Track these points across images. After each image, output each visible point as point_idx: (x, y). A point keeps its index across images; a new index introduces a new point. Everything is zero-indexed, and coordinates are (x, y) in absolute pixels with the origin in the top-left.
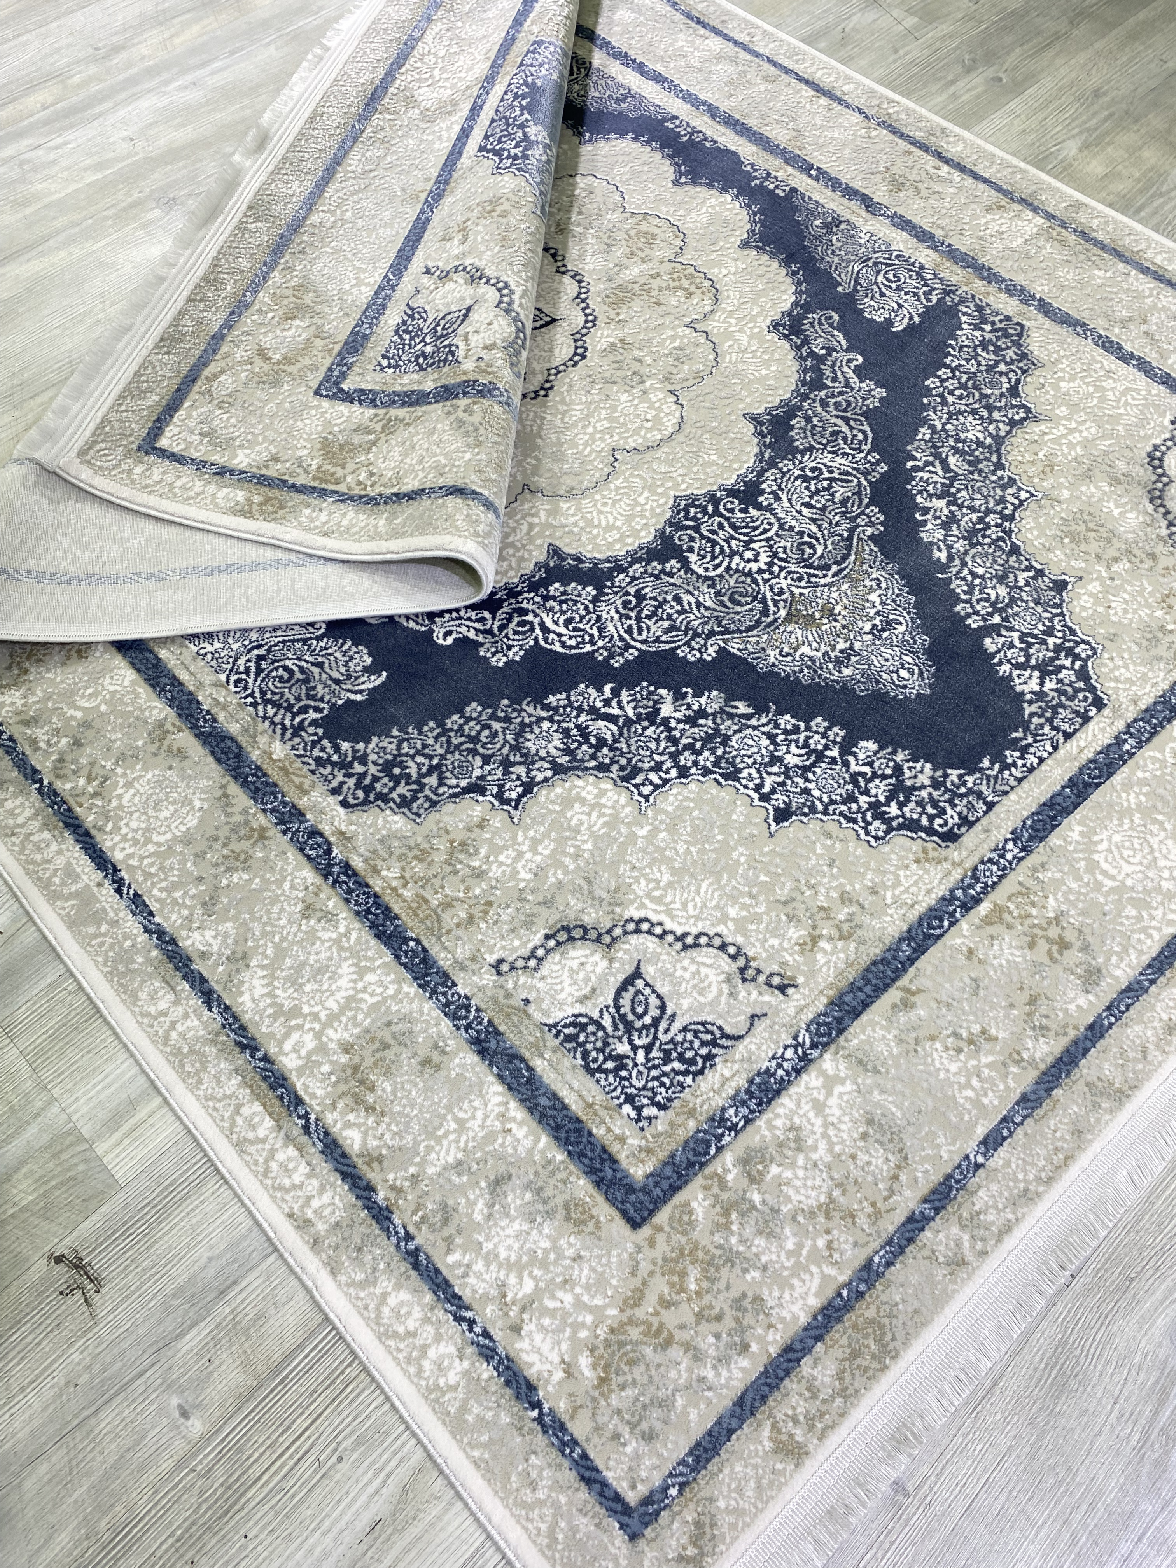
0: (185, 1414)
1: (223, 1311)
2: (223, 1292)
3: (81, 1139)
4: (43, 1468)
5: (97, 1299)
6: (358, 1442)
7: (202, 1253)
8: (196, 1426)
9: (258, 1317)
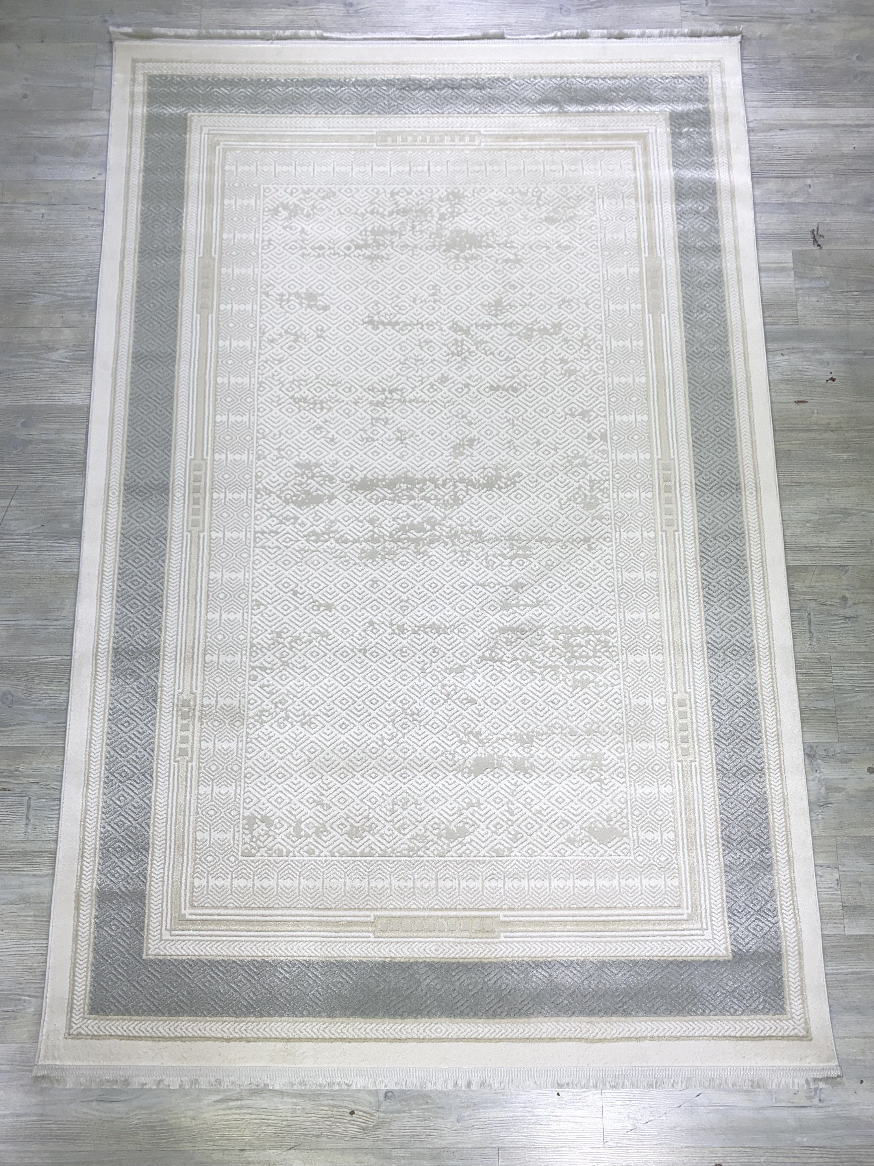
0: (810, 186)
1: (786, 200)
2: (783, 204)
3: (795, 272)
4: (850, 202)
5: (815, 228)
6: (773, 148)
7: (782, 217)
8: (809, 181)
9: (778, 192)
